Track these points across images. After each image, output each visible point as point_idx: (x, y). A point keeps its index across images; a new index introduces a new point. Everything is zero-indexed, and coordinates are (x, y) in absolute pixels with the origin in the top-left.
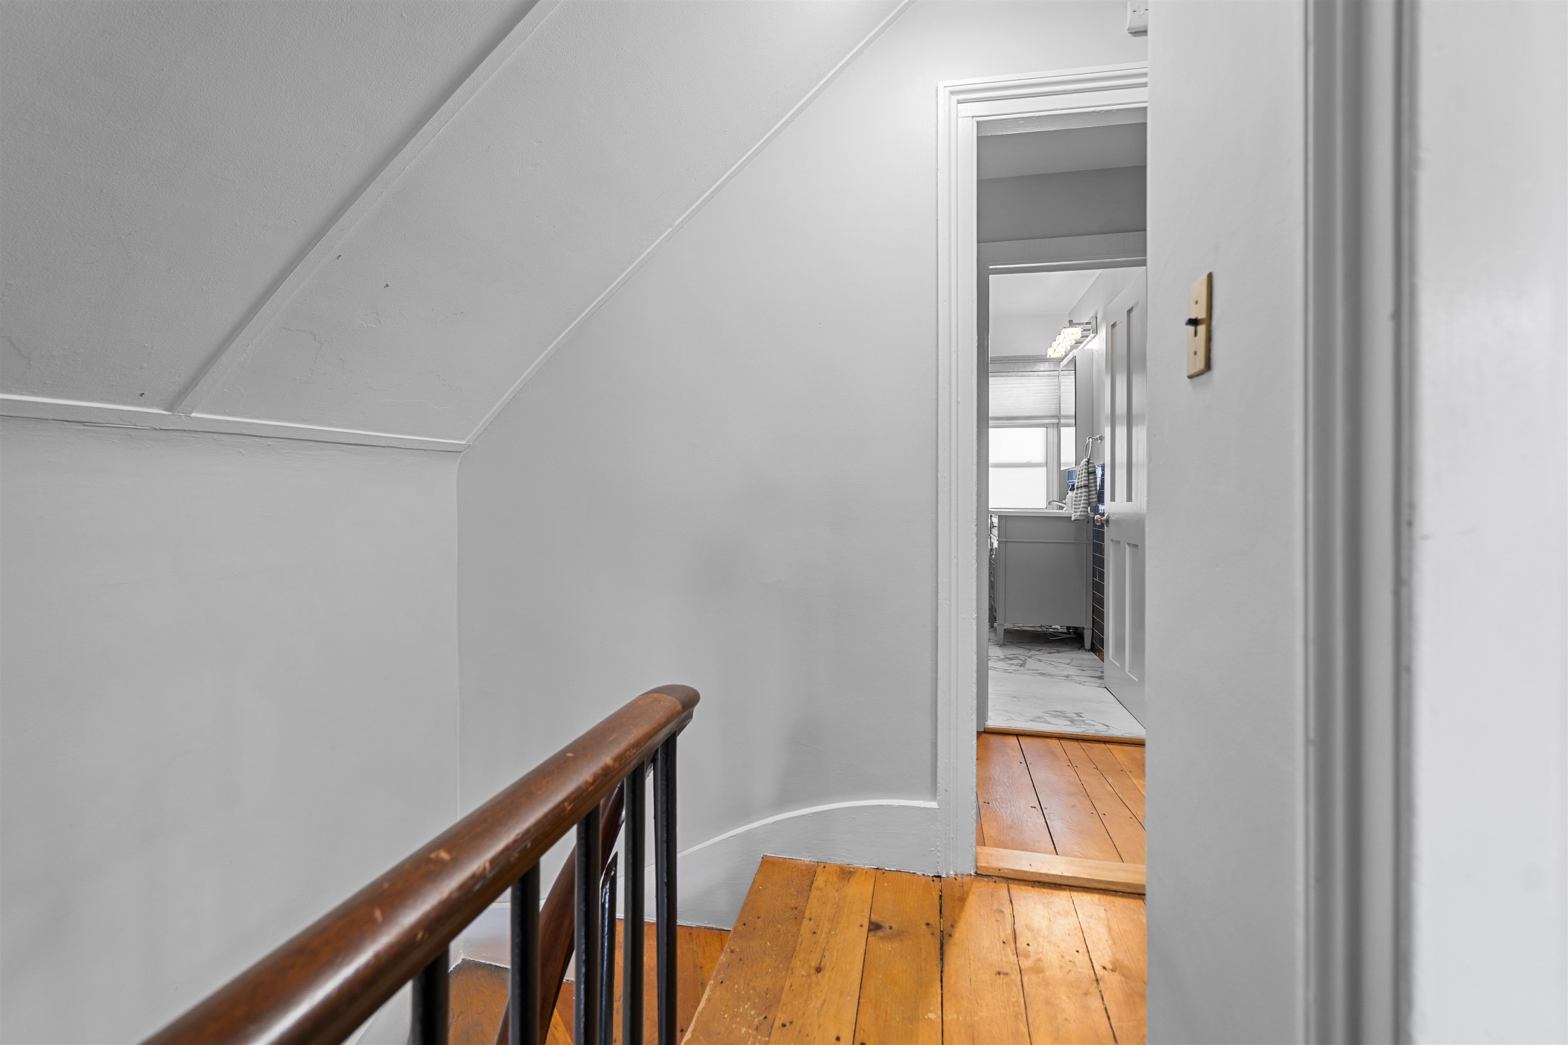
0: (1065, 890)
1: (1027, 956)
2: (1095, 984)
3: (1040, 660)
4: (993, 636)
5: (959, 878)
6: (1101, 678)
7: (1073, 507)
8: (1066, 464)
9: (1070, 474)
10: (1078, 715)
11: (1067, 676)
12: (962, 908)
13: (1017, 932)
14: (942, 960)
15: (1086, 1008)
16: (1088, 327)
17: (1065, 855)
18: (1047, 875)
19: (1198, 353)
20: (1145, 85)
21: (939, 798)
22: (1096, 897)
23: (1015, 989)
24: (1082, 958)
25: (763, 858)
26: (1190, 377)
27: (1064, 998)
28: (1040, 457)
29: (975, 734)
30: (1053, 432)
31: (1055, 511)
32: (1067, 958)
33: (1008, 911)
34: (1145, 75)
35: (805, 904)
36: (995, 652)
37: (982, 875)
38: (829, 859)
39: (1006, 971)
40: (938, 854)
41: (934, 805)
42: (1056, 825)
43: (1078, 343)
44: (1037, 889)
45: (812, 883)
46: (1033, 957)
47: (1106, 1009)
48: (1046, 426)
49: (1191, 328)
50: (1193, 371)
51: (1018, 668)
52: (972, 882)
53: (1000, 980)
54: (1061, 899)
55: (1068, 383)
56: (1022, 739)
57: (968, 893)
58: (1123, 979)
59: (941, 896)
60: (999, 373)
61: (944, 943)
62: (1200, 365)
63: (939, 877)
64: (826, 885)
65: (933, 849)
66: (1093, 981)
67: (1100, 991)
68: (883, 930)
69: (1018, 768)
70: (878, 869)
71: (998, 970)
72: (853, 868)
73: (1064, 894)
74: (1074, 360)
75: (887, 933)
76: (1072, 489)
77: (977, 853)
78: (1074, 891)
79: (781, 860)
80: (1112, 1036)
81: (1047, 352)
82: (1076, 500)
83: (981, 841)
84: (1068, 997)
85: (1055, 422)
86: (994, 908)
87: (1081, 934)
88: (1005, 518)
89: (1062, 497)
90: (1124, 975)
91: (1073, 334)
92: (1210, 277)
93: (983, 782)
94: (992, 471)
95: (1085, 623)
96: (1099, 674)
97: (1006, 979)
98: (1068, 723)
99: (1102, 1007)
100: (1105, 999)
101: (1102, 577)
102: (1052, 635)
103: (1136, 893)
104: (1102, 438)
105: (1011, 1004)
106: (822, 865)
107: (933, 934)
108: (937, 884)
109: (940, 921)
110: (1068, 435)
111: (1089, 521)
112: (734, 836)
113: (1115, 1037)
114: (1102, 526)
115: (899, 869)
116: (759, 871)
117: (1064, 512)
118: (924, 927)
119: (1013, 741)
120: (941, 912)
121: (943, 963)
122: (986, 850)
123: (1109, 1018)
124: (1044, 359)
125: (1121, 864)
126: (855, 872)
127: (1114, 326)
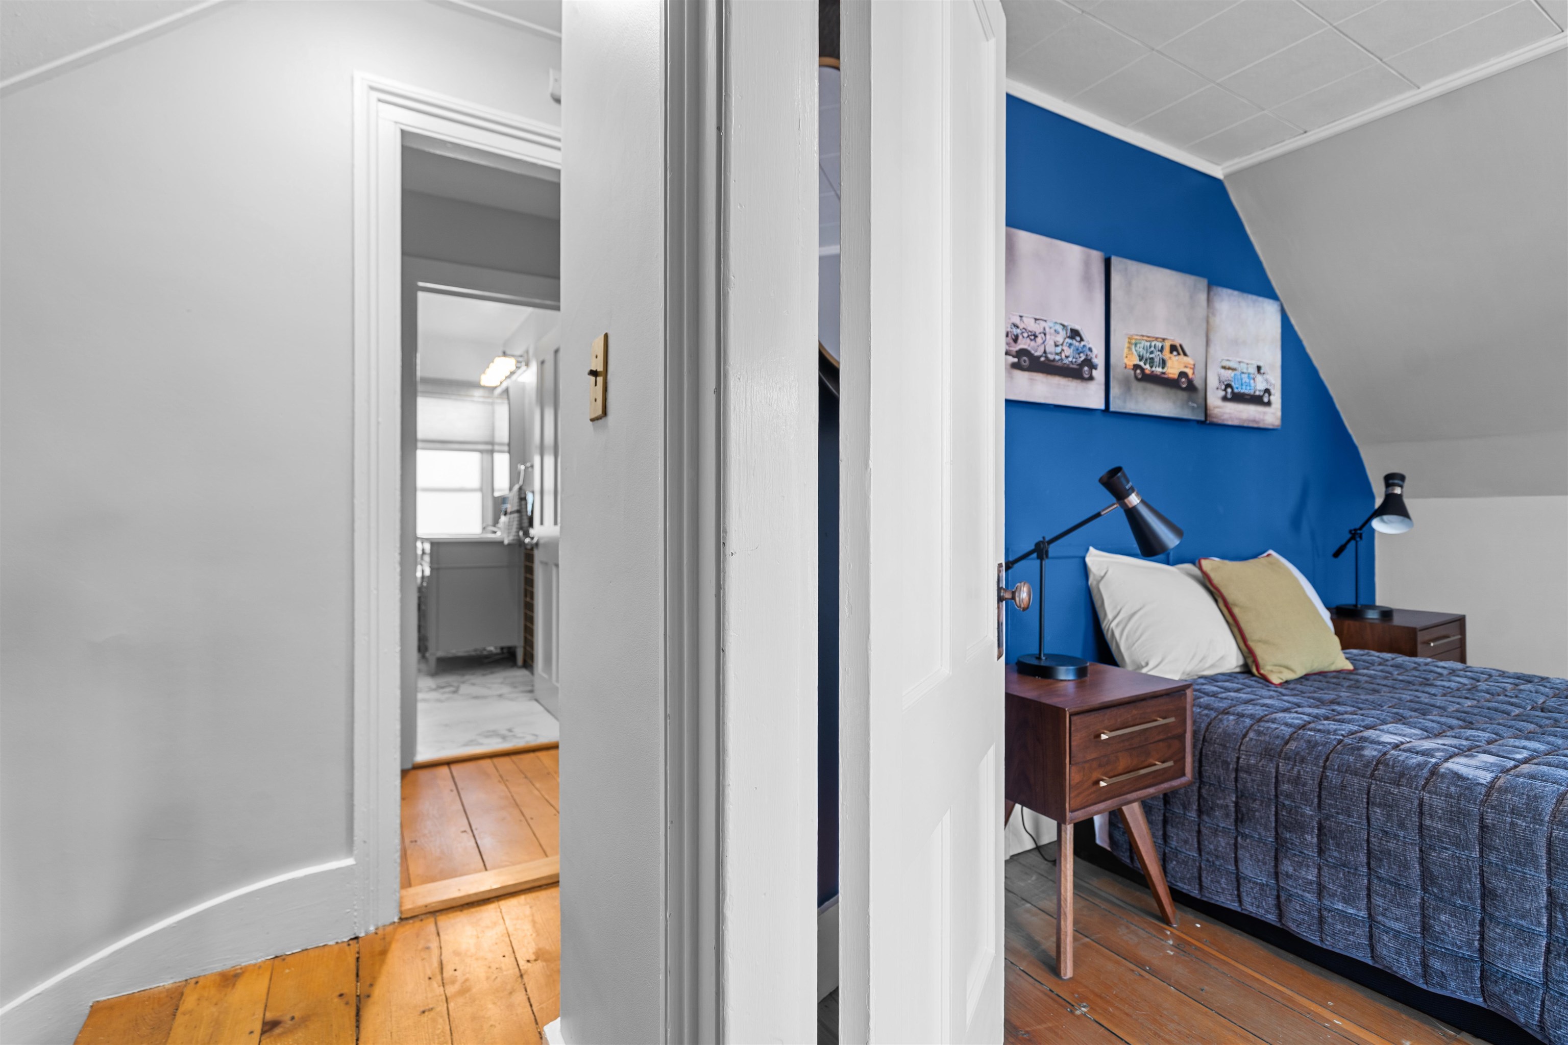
0: (493, 902)
1: (453, 982)
2: (519, 980)
3: (473, 684)
4: (423, 667)
5: (380, 932)
6: (531, 691)
7: (504, 532)
8: (500, 490)
9: (503, 500)
10: (510, 730)
11: (500, 696)
12: (383, 962)
13: (444, 962)
14: (358, 1027)
15: (510, 1007)
16: (520, 359)
17: (494, 868)
18: (476, 894)
19: (597, 400)
20: (559, 149)
21: (355, 852)
22: (522, 899)
23: (440, 1020)
24: (510, 960)
25: (92, 1007)
26: (592, 420)
27: (490, 1006)
28: (475, 482)
29: (398, 772)
30: (487, 457)
31: (490, 536)
32: (494, 966)
33: (434, 945)
34: (559, 140)
35: (164, 1041)
36: (426, 683)
37: (407, 919)
38: (203, 970)
39: (431, 1006)
40: (355, 914)
41: (349, 862)
42: (486, 843)
43: (512, 373)
44: (465, 912)
45: (177, 1009)
46: (461, 979)
47: (529, 999)
48: (481, 451)
49: (593, 378)
50: (593, 416)
51: (450, 695)
52: (395, 930)
53: (425, 1018)
54: (489, 912)
55: (502, 412)
56: (455, 768)
57: (390, 943)
58: (544, 964)
59: (358, 959)
60: (428, 394)
61: (361, 1007)
62: (599, 412)
63: (356, 938)
64: (198, 1004)
65: (348, 910)
66: (518, 977)
67: (524, 984)
68: (281, 1025)
69: (448, 796)
70: (276, 957)
71: (422, 1009)
72: (241, 968)
73: (492, 908)
74: (507, 391)
75: (288, 1026)
76: (505, 514)
77: (401, 898)
78: (501, 900)
79: (124, 998)
80: (534, 1020)
81: (480, 378)
82: (509, 524)
83: (407, 882)
84: (494, 1003)
85: (488, 448)
86: (420, 947)
87: (507, 939)
88: (437, 545)
89: (496, 522)
90: (546, 960)
91: (508, 364)
92: (606, 336)
93: (408, 823)
94: (420, 496)
95: (516, 641)
96: (529, 688)
97: (432, 1013)
98: (499, 740)
99: (525, 998)
100: (528, 990)
101: (532, 598)
102: (487, 657)
103: (552, 883)
104: (532, 466)
105: (436, 1037)
106: (194, 981)
107: (347, 1003)
108: (354, 945)
109: (357, 986)
110: (502, 461)
111: (520, 543)
112: (39, 994)
113: (536, 1020)
114: (532, 549)
115: (304, 948)
116: (85, 1025)
117: (499, 535)
118: (336, 1000)
119: (444, 770)
120: (357, 975)
121: (359, 1030)
122: (411, 891)
123: (531, 1006)
124: (477, 385)
125: (546, 860)
126: (243, 972)
127: (543, 362)
